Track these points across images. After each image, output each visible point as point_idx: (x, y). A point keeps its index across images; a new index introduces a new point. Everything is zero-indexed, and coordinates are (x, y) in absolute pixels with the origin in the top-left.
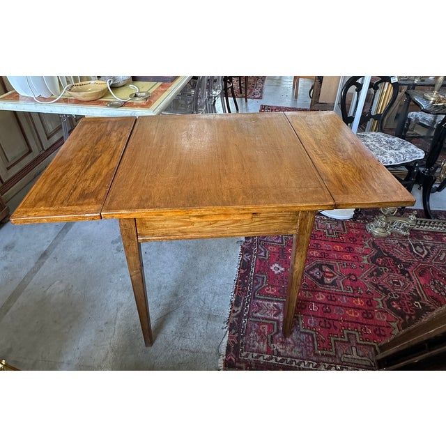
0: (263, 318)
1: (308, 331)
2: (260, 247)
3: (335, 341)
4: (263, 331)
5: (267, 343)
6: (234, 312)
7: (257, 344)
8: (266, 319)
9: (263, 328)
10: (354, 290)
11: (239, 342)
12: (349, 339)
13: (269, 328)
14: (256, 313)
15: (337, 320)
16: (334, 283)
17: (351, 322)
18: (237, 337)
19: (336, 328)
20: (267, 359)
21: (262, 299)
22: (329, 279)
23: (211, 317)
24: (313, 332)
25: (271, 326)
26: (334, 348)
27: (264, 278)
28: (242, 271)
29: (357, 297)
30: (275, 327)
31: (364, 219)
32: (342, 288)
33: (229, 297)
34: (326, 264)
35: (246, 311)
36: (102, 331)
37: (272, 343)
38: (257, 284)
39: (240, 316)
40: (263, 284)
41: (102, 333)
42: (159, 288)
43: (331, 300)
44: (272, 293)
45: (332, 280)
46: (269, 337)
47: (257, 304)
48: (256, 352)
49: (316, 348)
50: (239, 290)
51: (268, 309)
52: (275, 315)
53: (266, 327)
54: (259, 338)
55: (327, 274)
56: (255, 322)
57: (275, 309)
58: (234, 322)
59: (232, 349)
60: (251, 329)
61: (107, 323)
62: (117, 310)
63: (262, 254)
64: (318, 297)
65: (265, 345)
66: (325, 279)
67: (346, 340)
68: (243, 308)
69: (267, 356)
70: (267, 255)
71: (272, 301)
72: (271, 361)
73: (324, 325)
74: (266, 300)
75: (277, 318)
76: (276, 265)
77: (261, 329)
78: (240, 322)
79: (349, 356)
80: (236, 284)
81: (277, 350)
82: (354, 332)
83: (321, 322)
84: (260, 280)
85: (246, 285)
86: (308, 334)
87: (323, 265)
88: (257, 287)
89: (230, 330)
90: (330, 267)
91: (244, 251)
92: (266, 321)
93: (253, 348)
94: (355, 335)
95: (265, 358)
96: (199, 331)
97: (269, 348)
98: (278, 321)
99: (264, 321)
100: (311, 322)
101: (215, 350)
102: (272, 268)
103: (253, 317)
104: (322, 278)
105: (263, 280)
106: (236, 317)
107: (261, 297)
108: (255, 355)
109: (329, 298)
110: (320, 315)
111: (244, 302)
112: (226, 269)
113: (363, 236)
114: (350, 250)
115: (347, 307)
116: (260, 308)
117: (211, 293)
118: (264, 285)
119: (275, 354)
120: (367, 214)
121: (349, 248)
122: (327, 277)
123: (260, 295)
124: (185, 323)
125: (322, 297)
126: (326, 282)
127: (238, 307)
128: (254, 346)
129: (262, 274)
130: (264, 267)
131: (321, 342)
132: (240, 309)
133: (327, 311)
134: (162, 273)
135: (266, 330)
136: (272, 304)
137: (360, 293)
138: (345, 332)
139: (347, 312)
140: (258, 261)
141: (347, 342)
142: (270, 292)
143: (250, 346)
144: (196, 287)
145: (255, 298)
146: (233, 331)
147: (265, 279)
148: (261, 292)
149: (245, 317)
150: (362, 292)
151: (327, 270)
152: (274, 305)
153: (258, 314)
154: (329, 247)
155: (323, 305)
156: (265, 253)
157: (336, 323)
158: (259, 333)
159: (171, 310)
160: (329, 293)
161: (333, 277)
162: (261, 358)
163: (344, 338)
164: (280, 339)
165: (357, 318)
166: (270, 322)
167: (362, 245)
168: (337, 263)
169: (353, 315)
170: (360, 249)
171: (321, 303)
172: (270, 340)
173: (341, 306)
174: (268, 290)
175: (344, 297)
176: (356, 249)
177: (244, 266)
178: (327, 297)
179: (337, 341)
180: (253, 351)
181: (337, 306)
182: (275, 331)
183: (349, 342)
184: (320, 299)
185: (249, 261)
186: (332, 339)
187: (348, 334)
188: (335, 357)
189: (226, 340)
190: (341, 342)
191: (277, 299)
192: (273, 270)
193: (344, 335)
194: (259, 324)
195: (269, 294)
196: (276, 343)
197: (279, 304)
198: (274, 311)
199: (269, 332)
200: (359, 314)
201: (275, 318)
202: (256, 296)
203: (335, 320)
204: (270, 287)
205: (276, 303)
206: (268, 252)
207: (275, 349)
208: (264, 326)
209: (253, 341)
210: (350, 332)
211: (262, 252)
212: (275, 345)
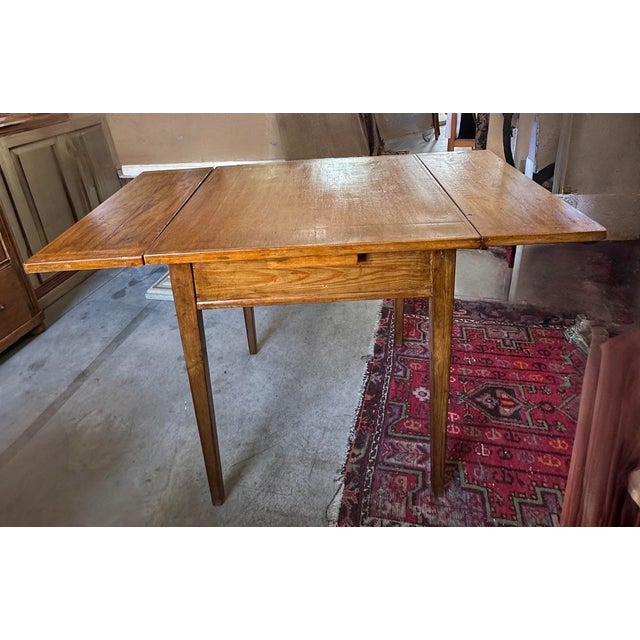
0: (400, 466)
1: (474, 487)
2: (397, 364)
3: (520, 504)
4: (399, 485)
5: (407, 504)
6: (353, 455)
7: (389, 506)
8: (406, 467)
9: (400, 481)
10: (549, 426)
11: (359, 500)
12: (544, 501)
13: (409, 481)
14: (388, 458)
15: (524, 471)
16: (516, 416)
17: (548, 474)
18: (358, 495)
19: (522, 483)
21: (399, 438)
22: (507, 410)
23: (316, 463)
24: (482, 489)
25: (412, 478)
26: (519, 516)
27: (402, 407)
28: (369, 398)
29: (555, 437)
30: (420, 479)
31: (561, 324)
32: (531, 424)
33: (347, 432)
34: (502, 388)
35: (373, 454)
36: (149, 480)
37: (414, 504)
38: (391, 416)
39: (363, 462)
40: (400, 415)
41: (148, 484)
42: (241, 420)
43: (513, 440)
44: (416, 428)
45: (513, 410)
46: (410, 495)
47: (391, 444)
48: (389, 519)
49: (489, 514)
50: (362, 424)
51: (408, 453)
52: (419, 462)
53: (405, 479)
54: (392, 496)
55: (505, 402)
56: (388, 472)
57: (420, 452)
58: (353, 472)
59: (349, 512)
60: (381, 481)
61: (158, 470)
62: (176, 451)
63: (400, 373)
64: (491, 436)
65: (403, 508)
66: (501, 409)
67: (540, 501)
68: (368, 451)
70: (408, 375)
71: (415, 440)
73: (501, 479)
74: (404, 439)
75: (424, 466)
76: (422, 389)
77: (396, 481)
78: (362, 470)
80: (359, 415)
81: (422, 515)
82: (552, 491)
83: (496, 473)
84: (397, 411)
85: (374, 417)
86: (475, 491)
87: (497, 388)
88: (390, 420)
89: (346, 482)
90: (509, 392)
91: (372, 369)
92: (405, 471)
93: (384, 512)
94: (555, 494)
96: (298, 485)
97: (409, 512)
98: (424, 471)
99: (401, 470)
100: (479, 473)
101: (320, 513)
102: (415, 393)
103: (384, 464)
104: (497, 407)
105: (401, 410)
106: (357, 463)
107: (398, 435)
108: (386, 522)
109: (509, 437)
110: (493, 463)
111: (370, 442)
112: (344, 394)
113: (560, 348)
114: (540, 367)
115: (539, 452)
116: (395, 450)
117: (319, 428)
118: (403, 417)
119: (420, 522)
120: (565, 317)
121: (540, 364)
122: (504, 406)
123: (395, 432)
124: (276, 472)
125: (497, 435)
126: (502, 413)
127: (360, 448)
128: (384, 508)
129: (401, 401)
130: (402, 391)
131: (496, 505)
132: (363, 451)
133: (505, 457)
134: (247, 400)
135: (405, 485)
136: (414, 445)
137: (561, 431)
138: (538, 490)
139: (540, 459)
140: (393, 382)
141: (542, 506)
142: (412, 427)
143: (377, 508)
144: (296, 420)
145: (387, 435)
146: (352, 485)
147: (404, 409)
148: (398, 427)
149: (371, 464)
150: (564, 429)
151: (505, 396)
152: (418, 447)
153: (392, 460)
154: (506, 364)
155: (498, 448)
156: (405, 373)
157: (521, 476)
158: (393, 487)
159: (256, 452)
160: (509, 430)
161: (514, 406)
163: (537, 499)
164: (429, 498)
165: (558, 469)
166: (412, 472)
167: (561, 361)
168: (520, 386)
169: (550, 464)
170: (556, 366)
171: (496, 445)
172: (410, 499)
173: (529, 450)
174: (408, 425)
175: (534, 437)
176: (550, 366)
177: (372, 390)
178: (505, 436)
179: (525, 504)
180: (382, 517)
181: (522, 449)
182: (420, 486)
183: (545, 505)
184: (494, 438)
185: (379, 383)
186: (516, 501)
187: (543, 494)
189: (338, 498)
190: (532, 505)
191: (422, 438)
192: (418, 396)
193: (536, 495)
194: (394, 474)
195: (411, 430)
196: (421, 505)
197: (426, 444)
198: (418, 455)
199: (410, 488)
200: (560, 463)
201: (419, 465)
202: (390, 433)
203: (520, 471)
204: (412, 421)
205: (420, 444)
206: (409, 370)
207: (419, 514)
208: (402, 477)
209: (384, 501)
210: (546, 490)
211: (399, 370)
212: (419, 507)
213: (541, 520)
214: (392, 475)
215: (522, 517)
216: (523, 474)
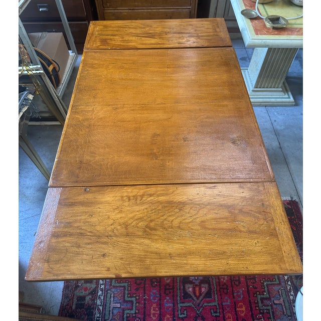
3: (124, 287)
10: (182, 318)
12: (127, 302)
15: (144, 292)
16: (187, 295)
19: (136, 290)
22: (191, 289)
26: (118, 285)
43: (166, 290)
45: (191, 294)
55: (197, 289)
66: (191, 286)
79: (112, 299)
82: (134, 308)
87: (209, 285)
90: (209, 294)
94: (132, 309)
104: (191, 282)
109: (167, 287)
115: (160, 306)
122: (194, 289)
125: (168, 279)
126: (187, 286)
133: (152, 282)
138: (134, 299)
139: (154, 305)
141: (124, 300)
151: (203, 290)
154: (239, 296)
160: (173, 288)
161: (195, 296)
163: (128, 297)
165: (149, 316)
169: (152, 312)
173: (160, 299)
175: (171, 305)
179: (125, 289)
181: (160, 295)
186: (126, 284)
187: (132, 302)
188: (111, 285)
190: (124, 293)
193: (130, 297)
200: (154, 318)
203: (144, 290)
210: (134, 304)
213: (116, 297)
215: (117, 286)
216: (142, 291)
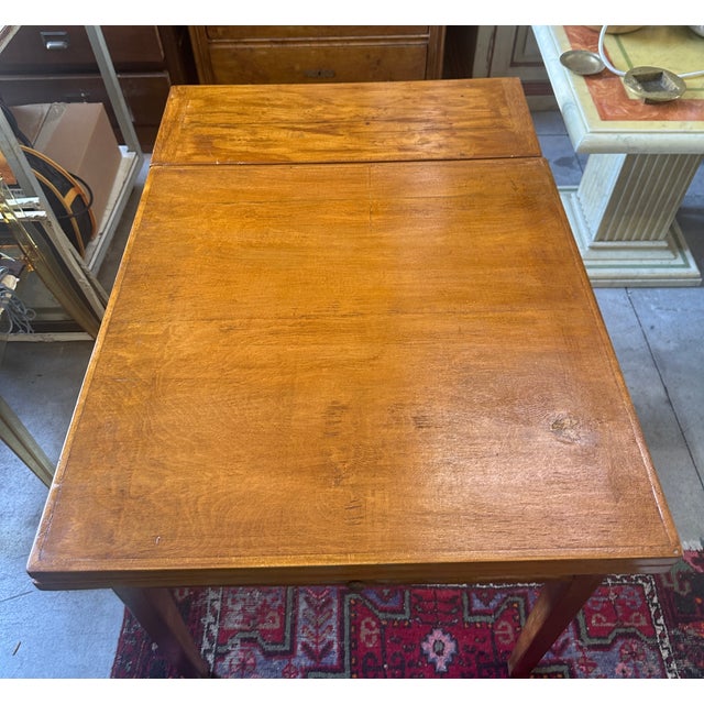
0: (295, 617)
2: (498, 597)
4: (267, 618)
5: (241, 630)
7: (238, 607)
8: (294, 626)
9: (273, 619)
13: (273, 632)
14: (307, 599)
20: (209, 631)
21: (341, 612)
25: (278, 636)
27: (403, 612)
30: (280, 648)
37: (243, 640)
38: (380, 595)
44: (363, 638)
46: (254, 635)
47: (329, 601)
48: (221, 608)
51: (317, 627)
52: (305, 646)
53: (277, 626)
54: (252, 610)
56: (285, 600)
57: (321, 647)
60: (270, 592)
63: (478, 605)
65: (236, 626)
69: (215, 630)
70: (478, 619)
72: (205, 639)
74: (340, 622)
75: (299, 652)
76: (450, 647)
77: (271, 614)
81: (228, 652)
84: (392, 604)
88: (373, 596)
92: (287, 626)
93: (229, 601)
95: (212, 627)
98: (291, 653)
99: (289, 620)
102: (437, 634)
103: (296, 595)
105: (393, 611)
107: (346, 611)
108: (217, 605)
116: (320, 609)
118: (381, 615)
119: (220, 650)
123: (350, 606)
128: (234, 601)
130: (436, 611)
135: (268, 626)
136: (333, 637)
140: (455, 593)
142: (364, 632)
143: (234, 592)
145: (343, 593)
147: (399, 617)
148: (360, 611)
152: (330, 644)
153: (303, 606)
158: (262, 611)
162: (210, 619)
164: (251, 661)
166: (288, 635)
172: (247, 635)
174: (368, 625)
180: (224, 600)
182: (271, 648)
191: (347, 649)
192: (432, 639)
194: (282, 610)
195: (358, 630)
196: (242, 651)
197: (336, 656)
198: (317, 644)
199: (264, 633)
201: (299, 646)
202: (347, 597)
204: (377, 631)
205: (335, 647)
206: (491, 619)
207: (230, 648)
208: (278, 620)
209: (244, 600)
211: (486, 602)
212: (238, 647)
214: (280, 607)
